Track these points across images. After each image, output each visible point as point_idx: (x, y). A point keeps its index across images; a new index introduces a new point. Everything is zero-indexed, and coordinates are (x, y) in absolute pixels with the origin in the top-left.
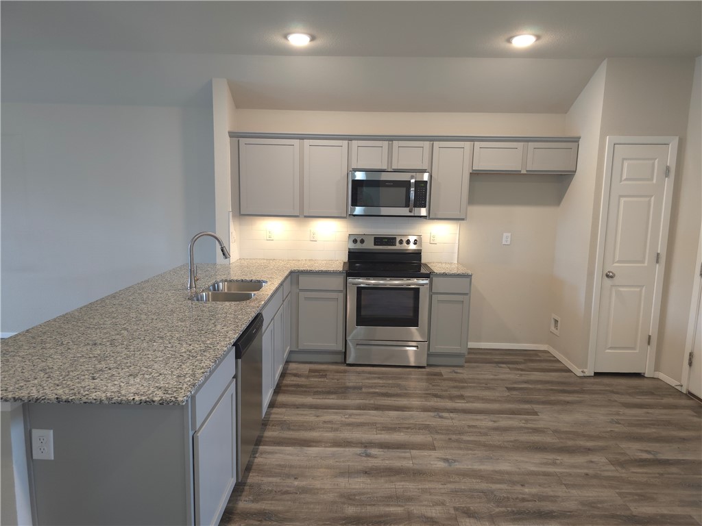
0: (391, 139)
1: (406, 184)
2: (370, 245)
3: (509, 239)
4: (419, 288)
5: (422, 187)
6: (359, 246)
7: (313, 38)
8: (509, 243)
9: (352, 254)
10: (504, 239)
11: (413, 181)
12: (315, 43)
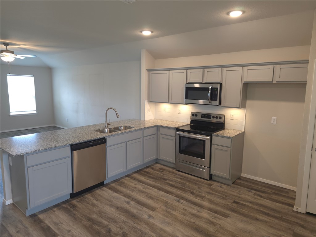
0: (203, 68)
1: (207, 89)
2: (199, 118)
3: (275, 121)
4: (205, 140)
5: (216, 91)
6: (194, 118)
7: (152, 32)
8: (275, 123)
9: (192, 121)
10: (272, 120)
11: (211, 87)
12: (153, 34)
